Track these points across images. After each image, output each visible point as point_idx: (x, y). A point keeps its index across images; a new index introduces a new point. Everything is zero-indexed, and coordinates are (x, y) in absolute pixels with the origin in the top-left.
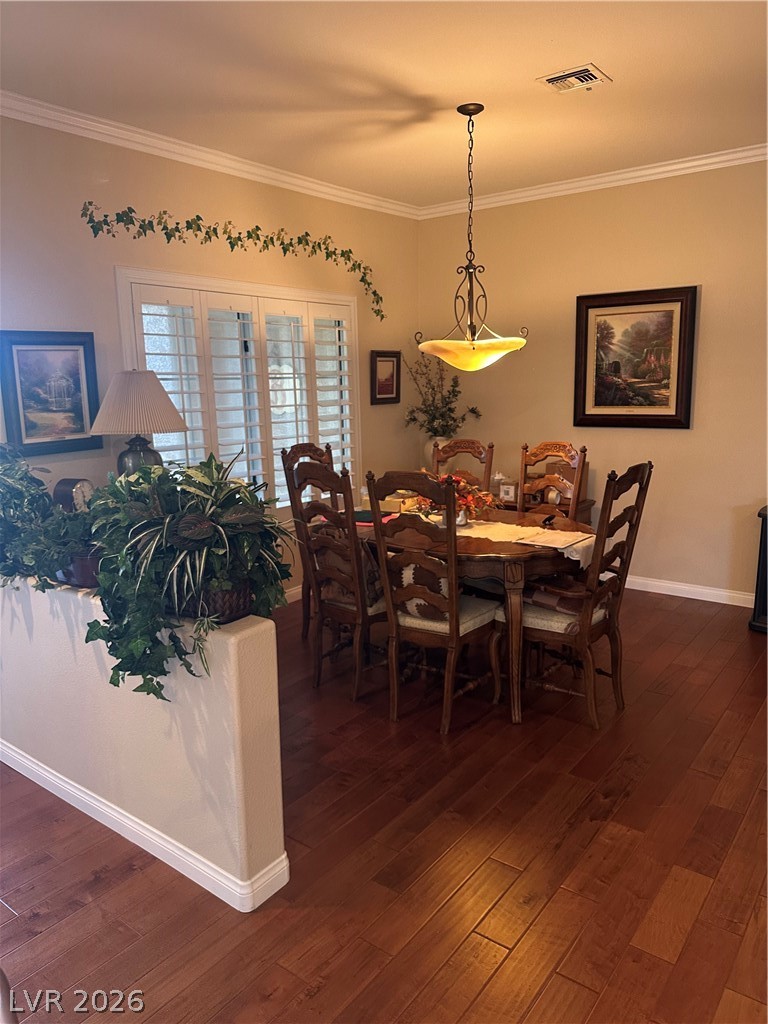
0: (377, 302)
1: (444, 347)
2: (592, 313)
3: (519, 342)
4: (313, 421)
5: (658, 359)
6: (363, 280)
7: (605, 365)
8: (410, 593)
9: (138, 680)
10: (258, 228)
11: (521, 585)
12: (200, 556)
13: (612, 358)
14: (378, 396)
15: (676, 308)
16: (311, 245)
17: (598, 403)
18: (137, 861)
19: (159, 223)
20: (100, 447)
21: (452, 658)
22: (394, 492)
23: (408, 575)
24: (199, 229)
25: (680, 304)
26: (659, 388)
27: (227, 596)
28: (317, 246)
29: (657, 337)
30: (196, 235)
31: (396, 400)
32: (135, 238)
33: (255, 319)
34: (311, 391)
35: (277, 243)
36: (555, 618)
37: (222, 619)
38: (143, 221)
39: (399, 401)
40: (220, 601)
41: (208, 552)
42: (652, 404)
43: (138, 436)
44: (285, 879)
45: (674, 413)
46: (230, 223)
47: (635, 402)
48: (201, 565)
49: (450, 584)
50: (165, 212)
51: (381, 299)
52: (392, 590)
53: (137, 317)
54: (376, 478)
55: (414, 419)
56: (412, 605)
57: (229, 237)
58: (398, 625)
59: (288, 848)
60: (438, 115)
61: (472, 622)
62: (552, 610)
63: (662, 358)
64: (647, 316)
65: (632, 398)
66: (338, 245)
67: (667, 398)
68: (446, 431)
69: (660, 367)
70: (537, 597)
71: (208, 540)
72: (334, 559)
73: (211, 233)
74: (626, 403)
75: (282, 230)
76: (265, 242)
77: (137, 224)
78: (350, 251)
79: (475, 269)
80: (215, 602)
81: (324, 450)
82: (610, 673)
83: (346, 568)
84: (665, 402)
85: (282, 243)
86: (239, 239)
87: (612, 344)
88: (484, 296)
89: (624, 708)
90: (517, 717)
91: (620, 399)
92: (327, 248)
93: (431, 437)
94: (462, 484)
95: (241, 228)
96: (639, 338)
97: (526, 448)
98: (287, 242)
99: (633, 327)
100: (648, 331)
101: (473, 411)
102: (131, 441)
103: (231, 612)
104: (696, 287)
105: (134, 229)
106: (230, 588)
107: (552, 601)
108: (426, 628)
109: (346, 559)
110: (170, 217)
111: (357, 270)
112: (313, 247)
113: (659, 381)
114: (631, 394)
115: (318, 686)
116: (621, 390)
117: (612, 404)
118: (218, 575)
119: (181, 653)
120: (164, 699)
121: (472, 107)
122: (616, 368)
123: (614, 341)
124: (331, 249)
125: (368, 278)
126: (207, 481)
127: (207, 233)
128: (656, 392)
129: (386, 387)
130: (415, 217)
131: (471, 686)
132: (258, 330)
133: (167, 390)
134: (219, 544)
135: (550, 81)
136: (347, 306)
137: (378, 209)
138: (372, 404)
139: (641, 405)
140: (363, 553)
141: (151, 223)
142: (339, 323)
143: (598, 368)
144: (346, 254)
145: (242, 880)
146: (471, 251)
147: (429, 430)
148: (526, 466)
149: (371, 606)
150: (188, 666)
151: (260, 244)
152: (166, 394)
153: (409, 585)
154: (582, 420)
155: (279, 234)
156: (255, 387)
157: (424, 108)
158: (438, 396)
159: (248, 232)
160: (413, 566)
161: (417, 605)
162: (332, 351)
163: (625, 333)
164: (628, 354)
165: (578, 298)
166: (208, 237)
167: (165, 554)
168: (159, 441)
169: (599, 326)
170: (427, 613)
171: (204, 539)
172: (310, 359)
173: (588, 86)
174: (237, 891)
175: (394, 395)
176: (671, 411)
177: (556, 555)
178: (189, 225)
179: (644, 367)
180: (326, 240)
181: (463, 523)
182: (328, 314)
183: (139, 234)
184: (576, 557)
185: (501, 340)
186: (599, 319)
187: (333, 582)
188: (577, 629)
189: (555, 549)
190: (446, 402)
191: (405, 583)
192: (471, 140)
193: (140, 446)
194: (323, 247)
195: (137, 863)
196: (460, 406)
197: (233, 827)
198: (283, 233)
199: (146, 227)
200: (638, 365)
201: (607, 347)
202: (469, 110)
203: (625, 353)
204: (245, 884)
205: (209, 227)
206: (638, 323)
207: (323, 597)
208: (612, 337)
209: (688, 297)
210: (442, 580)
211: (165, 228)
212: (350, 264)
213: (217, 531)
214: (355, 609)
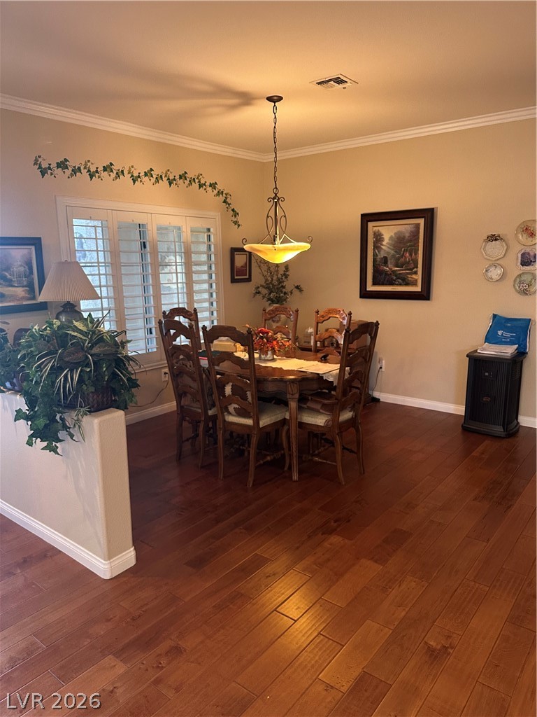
0: (235, 216)
1: (258, 248)
2: (370, 225)
3: (306, 246)
4: (190, 293)
5: (411, 255)
6: (225, 202)
7: (378, 258)
8: (230, 401)
9: (45, 444)
10: (152, 170)
11: (297, 396)
12: (77, 372)
13: (382, 255)
14: (236, 277)
15: (421, 221)
16: (188, 179)
17: (374, 283)
18: (50, 552)
19: (85, 168)
20: (46, 309)
21: (254, 440)
22: (217, 338)
23: (228, 390)
24: (112, 171)
25: (423, 219)
26: (411, 274)
27: (95, 397)
28: (192, 181)
29: (410, 241)
30: (110, 175)
31: (249, 280)
32: (69, 177)
33: (149, 227)
34: (189, 274)
35: (165, 179)
36: (319, 417)
37: (92, 409)
38: (75, 167)
39: (250, 281)
40: (91, 399)
41: (81, 370)
42: (407, 284)
43: (69, 303)
44: (133, 562)
45: (420, 290)
46: (132, 167)
47: (397, 283)
48: (76, 377)
49: (252, 395)
50: (89, 161)
51: (238, 214)
52: (220, 399)
53: (70, 227)
54: (208, 329)
55: (259, 293)
56: (231, 408)
57: (132, 176)
58: (224, 421)
59: (134, 544)
60: (256, 101)
61: (269, 419)
62: (318, 412)
63: (413, 255)
64: (404, 226)
65: (395, 281)
66: (207, 179)
67: (416, 280)
68: (279, 300)
69: (412, 260)
70: (310, 404)
71: (82, 363)
72: (187, 380)
73: (120, 174)
74: (391, 283)
75: (168, 170)
76: (157, 178)
77: (70, 169)
78: (216, 183)
79: (279, 199)
80: (88, 399)
81: (193, 312)
82: (356, 451)
83: (195, 385)
84: (414, 283)
85: (168, 179)
86: (139, 177)
87: (383, 245)
88: (285, 216)
89: (364, 473)
90: (295, 477)
91: (387, 281)
92: (199, 182)
93: (270, 304)
94: (270, 334)
95: (140, 169)
96: (399, 241)
97: (317, 312)
98: (171, 178)
99: (395, 234)
100: (404, 237)
101: (298, 287)
102: (65, 305)
103: (98, 406)
104: (433, 209)
105: (69, 172)
106: (93, 391)
107: (318, 407)
108: (241, 422)
109: (194, 380)
110: (92, 164)
111: (221, 196)
112: (190, 181)
113: (411, 269)
114: (394, 278)
115: (180, 459)
116: (388, 275)
117: (383, 284)
118: (87, 383)
119: (65, 428)
120: (58, 454)
121: (275, 98)
122: (385, 260)
123: (384, 243)
124: (202, 182)
125: (228, 200)
126: (85, 329)
127: (117, 173)
128: (409, 276)
129: (241, 271)
130: (261, 161)
131: (269, 458)
132: (152, 234)
133: (86, 273)
134: (88, 365)
135: (318, 83)
136: (214, 218)
137: (235, 156)
138: (232, 282)
139: (400, 285)
140: (204, 376)
141: (79, 168)
142: (209, 230)
143: (375, 260)
144: (213, 185)
145: (104, 560)
146: (276, 188)
147: (269, 299)
148: (318, 323)
149: (210, 409)
150: (72, 436)
151: (153, 180)
152: (85, 275)
153: (229, 396)
154: (365, 294)
155: (166, 173)
156: (150, 271)
157: (246, 99)
158: (275, 278)
159: (145, 172)
160: (231, 384)
161: (234, 408)
162: (204, 248)
163: (391, 238)
164: (393, 252)
165: (362, 215)
166: (118, 176)
167: (56, 371)
168: (85, 305)
169: (375, 233)
170: (241, 413)
171: (80, 362)
172: (188, 254)
173: (344, 86)
174: (103, 567)
175: (247, 277)
176: (418, 289)
177: (318, 378)
178: (105, 169)
179: (402, 260)
180: (199, 176)
181: (271, 358)
182: (200, 224)
183: (72, 175)
184: (331, 379)
185: (295, 244)
186: (375, 228)
187: (188, 395)
188: (331, 423)
189: (318, 374)
190: (280, 281)
191: (227, 395)
192: (275, 117)
193: (71, 309)
194: (197, 181)
195: (49, 554)
196: (289, 285)
197: (99, 528)
198: (169, 173)
199: (76, 170)
200: (398, 259)
201: (380, 247)
202: (274, 99)
203: (390, 251)
204: (107, 562)
205: (119, 170)
206: (399, 232)
207: (182, 404)
208: (383, 241)
209: (428, 215)
210: (248, 393)
211: (89, 171)
212: (216, 192)
213: (88, 358)
214: (200, 411)
